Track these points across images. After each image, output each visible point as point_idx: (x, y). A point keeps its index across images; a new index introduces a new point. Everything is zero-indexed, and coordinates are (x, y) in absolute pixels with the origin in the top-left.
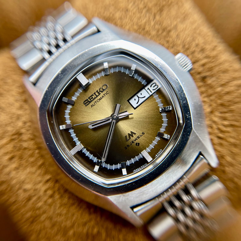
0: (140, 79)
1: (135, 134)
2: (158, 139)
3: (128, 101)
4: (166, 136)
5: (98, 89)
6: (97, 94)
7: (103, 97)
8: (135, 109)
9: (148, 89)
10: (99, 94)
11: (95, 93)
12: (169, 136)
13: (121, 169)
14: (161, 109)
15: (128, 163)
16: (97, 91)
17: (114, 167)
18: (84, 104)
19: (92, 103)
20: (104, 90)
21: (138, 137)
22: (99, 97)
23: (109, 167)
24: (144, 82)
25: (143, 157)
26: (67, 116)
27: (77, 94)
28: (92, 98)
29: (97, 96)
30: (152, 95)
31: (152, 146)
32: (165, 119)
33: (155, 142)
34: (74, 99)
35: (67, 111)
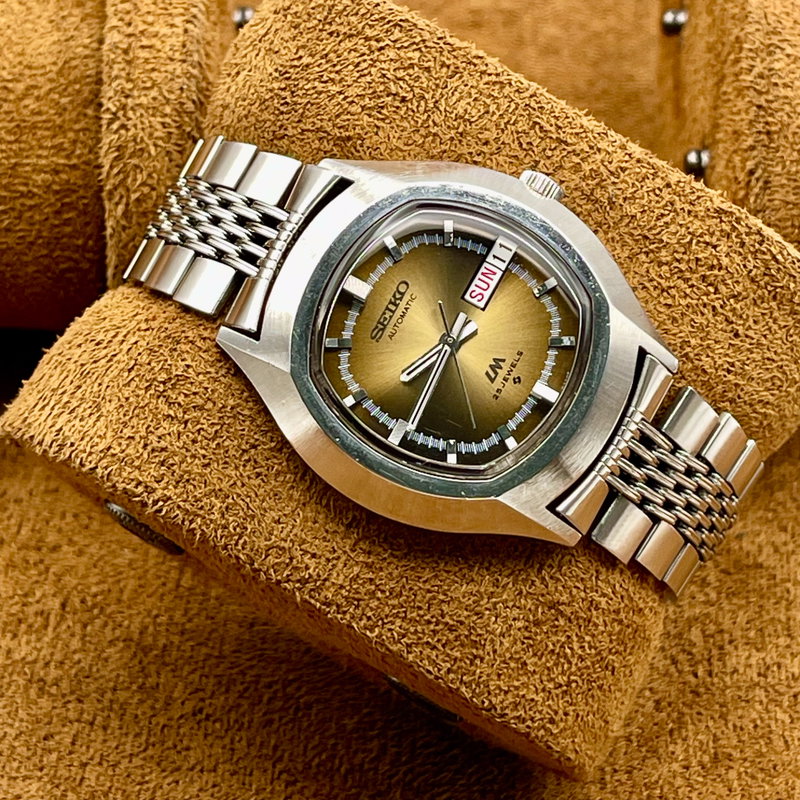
0: (469, 246)
1: (504, 361)
2: (552, 353)
3: (463, 298)
4: (566, 341)
5: (389, 297)
6: (393, 308)
7: (406, 309)
8: (483, 309)
9: (495, 257)
10: (397, 305)
11: (387, 308)
12: (573, 338)
13: (502, 442)
14: (536, 291)
15: (512, 425)
16: (391, 302)
17: (485, 445)
18: (373, 338)
19: (389, 330)
20: (403, 294)
21: (513, 366)
22: (399, 313)
23: (474, 448)
24: (480, 249)
25: (538, 400)
26: (347, 377)
27: (350, 323)
28: (385, 319)
29: (393, 312)
30: (507, 268)
31: (546, 373)
32: (553, 309)
33: (550, 363)
34: (347, 334)
35: (344, 366)
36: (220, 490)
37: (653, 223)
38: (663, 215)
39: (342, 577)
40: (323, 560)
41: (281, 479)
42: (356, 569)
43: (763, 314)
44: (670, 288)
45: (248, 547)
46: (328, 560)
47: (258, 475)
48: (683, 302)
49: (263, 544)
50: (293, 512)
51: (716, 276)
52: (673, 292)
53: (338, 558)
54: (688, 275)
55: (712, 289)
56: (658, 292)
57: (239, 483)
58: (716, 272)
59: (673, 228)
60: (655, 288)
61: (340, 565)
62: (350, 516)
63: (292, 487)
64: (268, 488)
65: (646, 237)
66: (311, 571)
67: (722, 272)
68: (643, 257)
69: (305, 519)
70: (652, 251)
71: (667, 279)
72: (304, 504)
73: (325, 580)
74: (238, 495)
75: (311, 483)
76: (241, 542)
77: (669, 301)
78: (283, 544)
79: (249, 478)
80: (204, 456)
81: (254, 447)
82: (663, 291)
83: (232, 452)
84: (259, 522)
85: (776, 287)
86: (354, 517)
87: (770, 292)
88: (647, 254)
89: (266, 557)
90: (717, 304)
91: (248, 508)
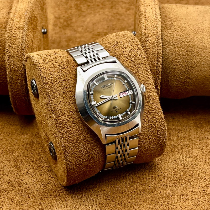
1: (117, 107)
4: (129, 113)
7: (110, 87)
13: (107, 119)
14: (130, 102)
17: (104, 117)
18: (101, 87)
19: (104, 88)
21: (118, 109)
22: (108, 87)
23: (102, 116)
24: (127, 89)
26: (92, 89)
27: (100, 82)
28: (105, 86)
33: (124, 114)
35: (93, 87)
36: (56, 89)
37: (151, 110)
38: (154, 110)
39: (62, 118)
40: (62, 113)
41: (66, 96)
42: (65, 119)
43: (154, 139)
44: (146, 121)
45: (52, 101)
46: (62, 114)
47: (64, 92)
48: (146, 125)
49: (55, 103)
50: (64, 102)
51: (153, 126)
52: (146, 122)
53: (64, 115)
54: (150, 122)
55: (151, 127)
56: (143, 120)
57: (60, 91)
58: (154, 125)
59: (153, 113)
60: (144, 119)
61: (64, 116)
62: (72, 110)
63: (67, 99)
64: (63, 95)
65: (149, 111)
66: (59, 113)
67: (155, 126)
68: (146, 113)
69: (65, 105)
70: (148, 114)
71: (146, 120)
72: (66, 103)
73: (59, 116)
74: (58, 93)
75: (70, 101)
76: (52, 99)
77: (144, 123)
78: (58, 105)
79: (62, 91)
80: (58, 82)
81: (67, 88)
82: (144, 121)
83: (63, 85)
84: (58, 99)
85: (160, 136)
86: (72, 111)
87: (158, 136)
88: (147, 113)
89: (54, 105)
90: (150, 130)
91: (58, 96)
